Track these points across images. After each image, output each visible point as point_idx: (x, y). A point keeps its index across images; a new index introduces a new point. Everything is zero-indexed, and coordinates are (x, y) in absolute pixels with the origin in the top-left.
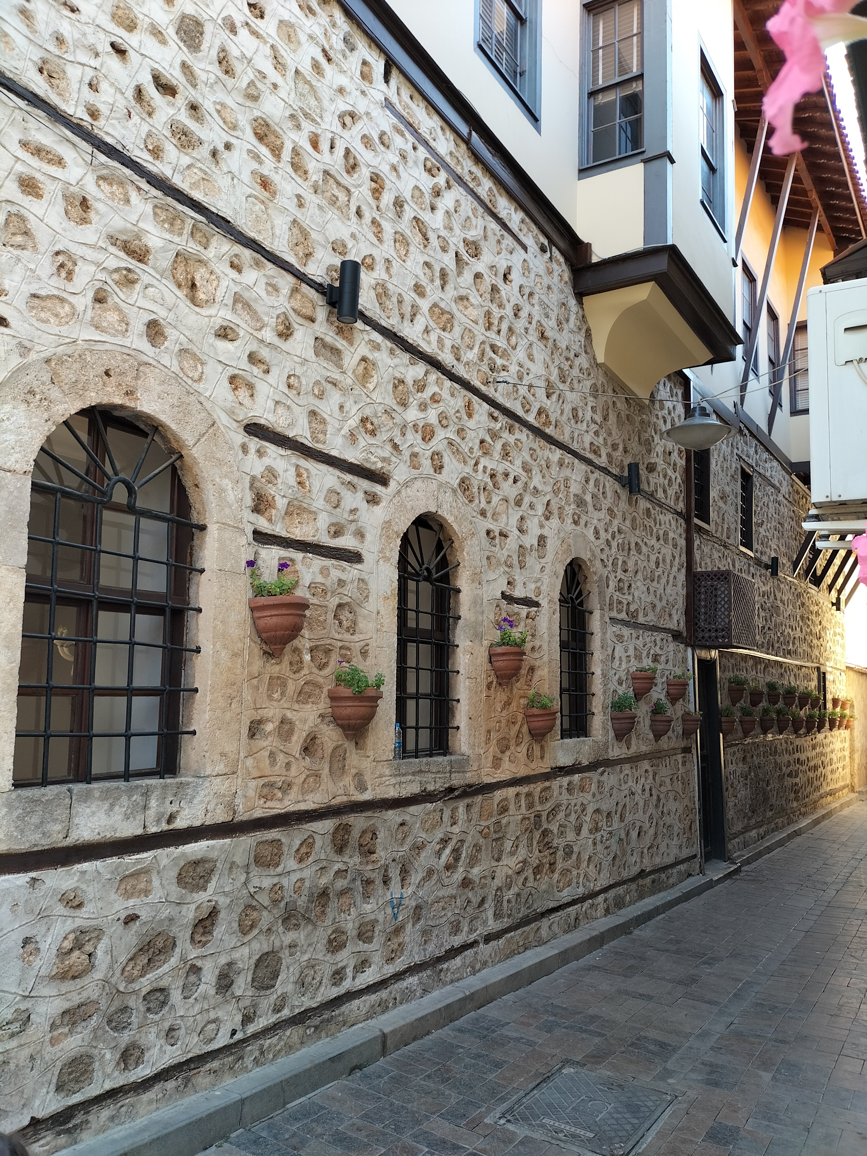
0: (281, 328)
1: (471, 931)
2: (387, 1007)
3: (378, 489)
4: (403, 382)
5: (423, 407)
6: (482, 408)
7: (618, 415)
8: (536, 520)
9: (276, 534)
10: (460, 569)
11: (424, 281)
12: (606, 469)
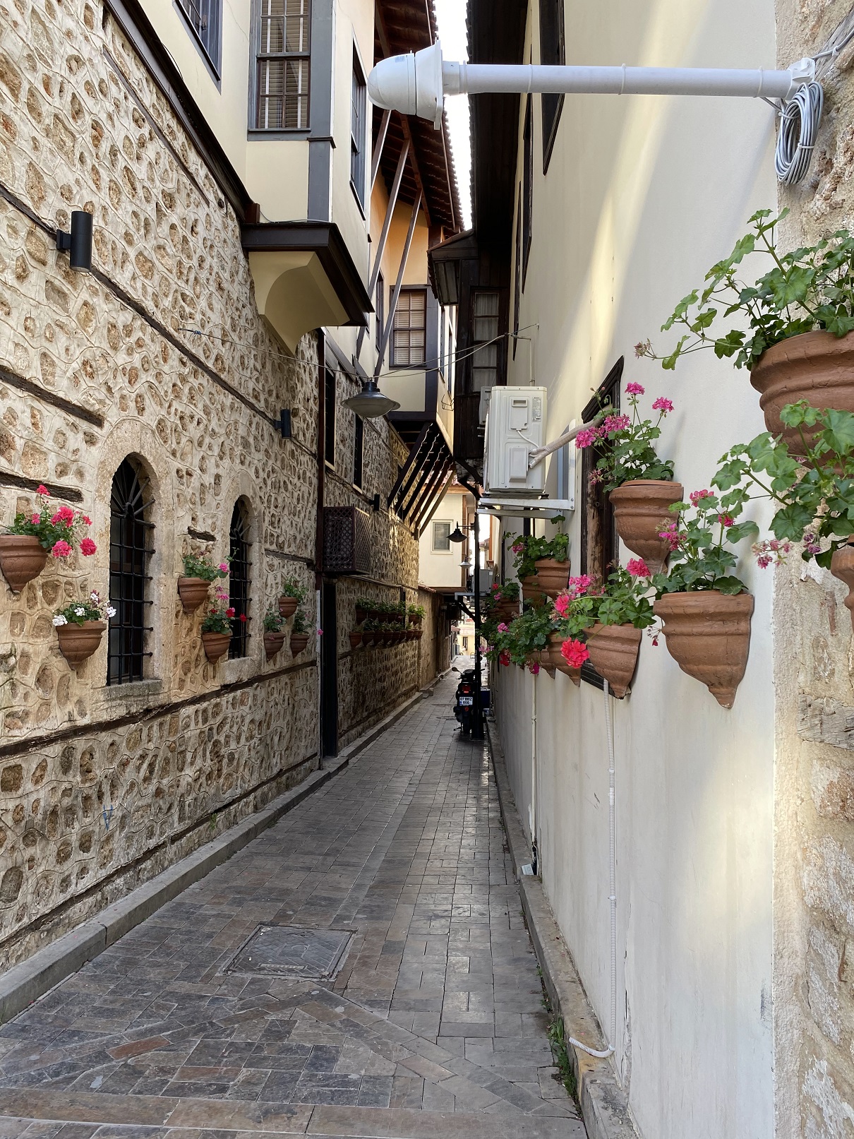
0: (20, 270)
1: (162, 834)
2: (101, 907)
3: (95, 429)
4: (115, 327)
5: (130, 351)
6: (175, 353)
7: (273, 363)
8: (213, 461)
9: (14, 474)
10: (155, 507)
11: (132, 231)
12: (264, 413)
